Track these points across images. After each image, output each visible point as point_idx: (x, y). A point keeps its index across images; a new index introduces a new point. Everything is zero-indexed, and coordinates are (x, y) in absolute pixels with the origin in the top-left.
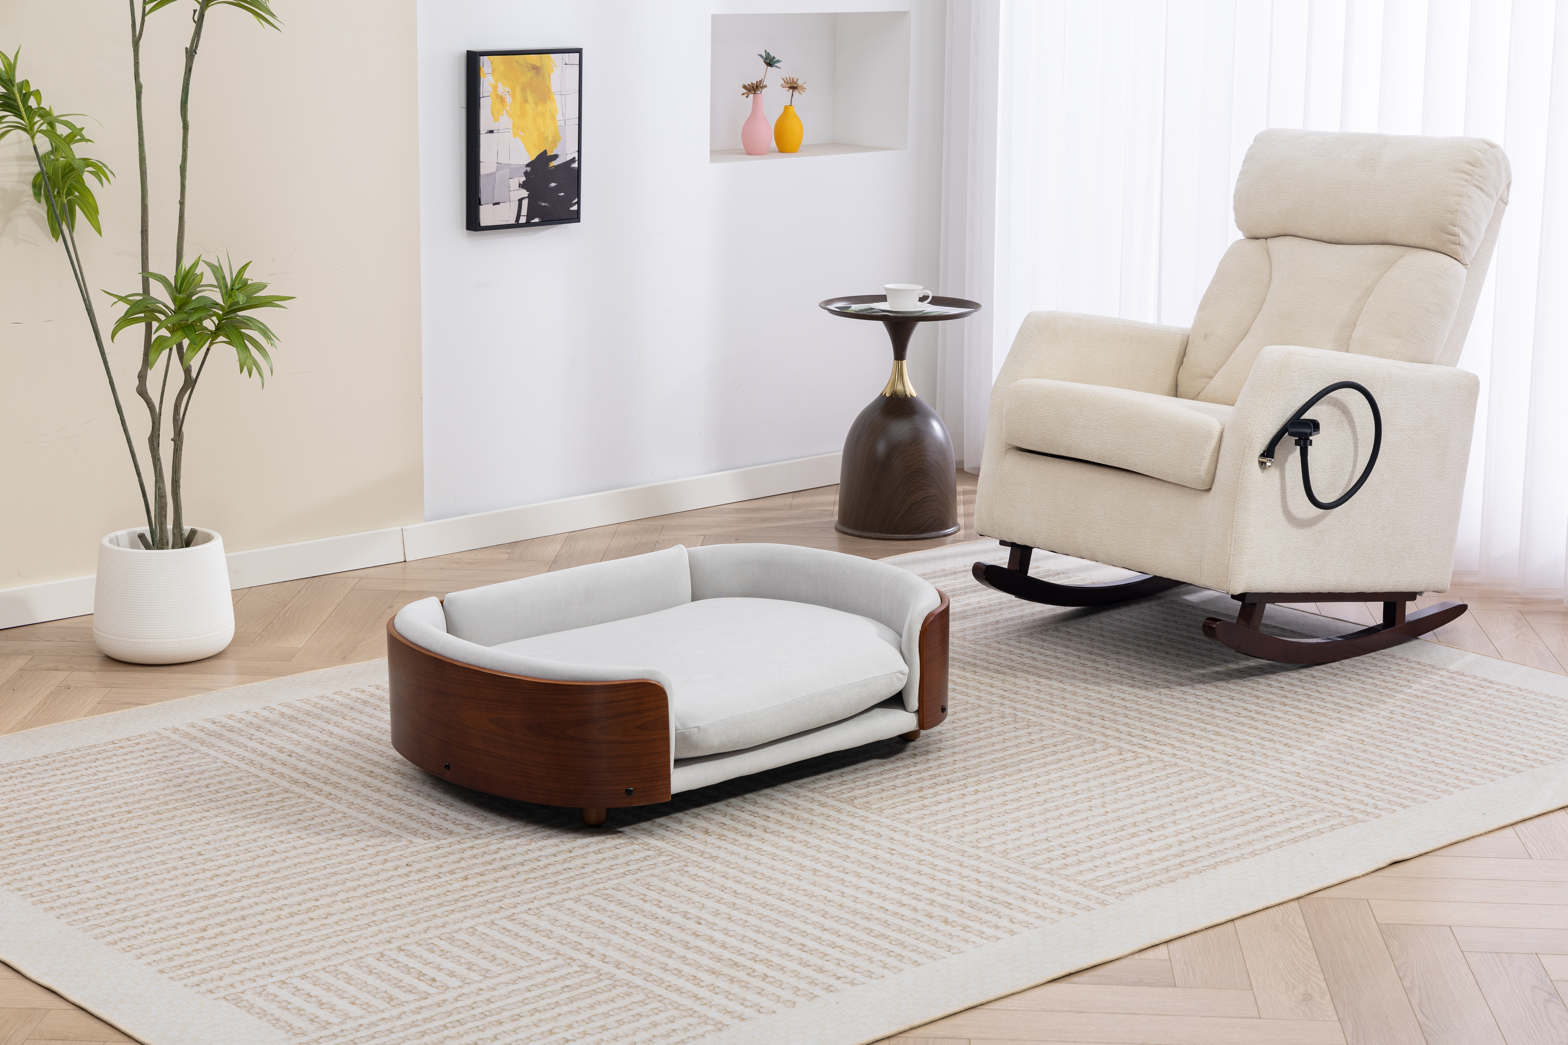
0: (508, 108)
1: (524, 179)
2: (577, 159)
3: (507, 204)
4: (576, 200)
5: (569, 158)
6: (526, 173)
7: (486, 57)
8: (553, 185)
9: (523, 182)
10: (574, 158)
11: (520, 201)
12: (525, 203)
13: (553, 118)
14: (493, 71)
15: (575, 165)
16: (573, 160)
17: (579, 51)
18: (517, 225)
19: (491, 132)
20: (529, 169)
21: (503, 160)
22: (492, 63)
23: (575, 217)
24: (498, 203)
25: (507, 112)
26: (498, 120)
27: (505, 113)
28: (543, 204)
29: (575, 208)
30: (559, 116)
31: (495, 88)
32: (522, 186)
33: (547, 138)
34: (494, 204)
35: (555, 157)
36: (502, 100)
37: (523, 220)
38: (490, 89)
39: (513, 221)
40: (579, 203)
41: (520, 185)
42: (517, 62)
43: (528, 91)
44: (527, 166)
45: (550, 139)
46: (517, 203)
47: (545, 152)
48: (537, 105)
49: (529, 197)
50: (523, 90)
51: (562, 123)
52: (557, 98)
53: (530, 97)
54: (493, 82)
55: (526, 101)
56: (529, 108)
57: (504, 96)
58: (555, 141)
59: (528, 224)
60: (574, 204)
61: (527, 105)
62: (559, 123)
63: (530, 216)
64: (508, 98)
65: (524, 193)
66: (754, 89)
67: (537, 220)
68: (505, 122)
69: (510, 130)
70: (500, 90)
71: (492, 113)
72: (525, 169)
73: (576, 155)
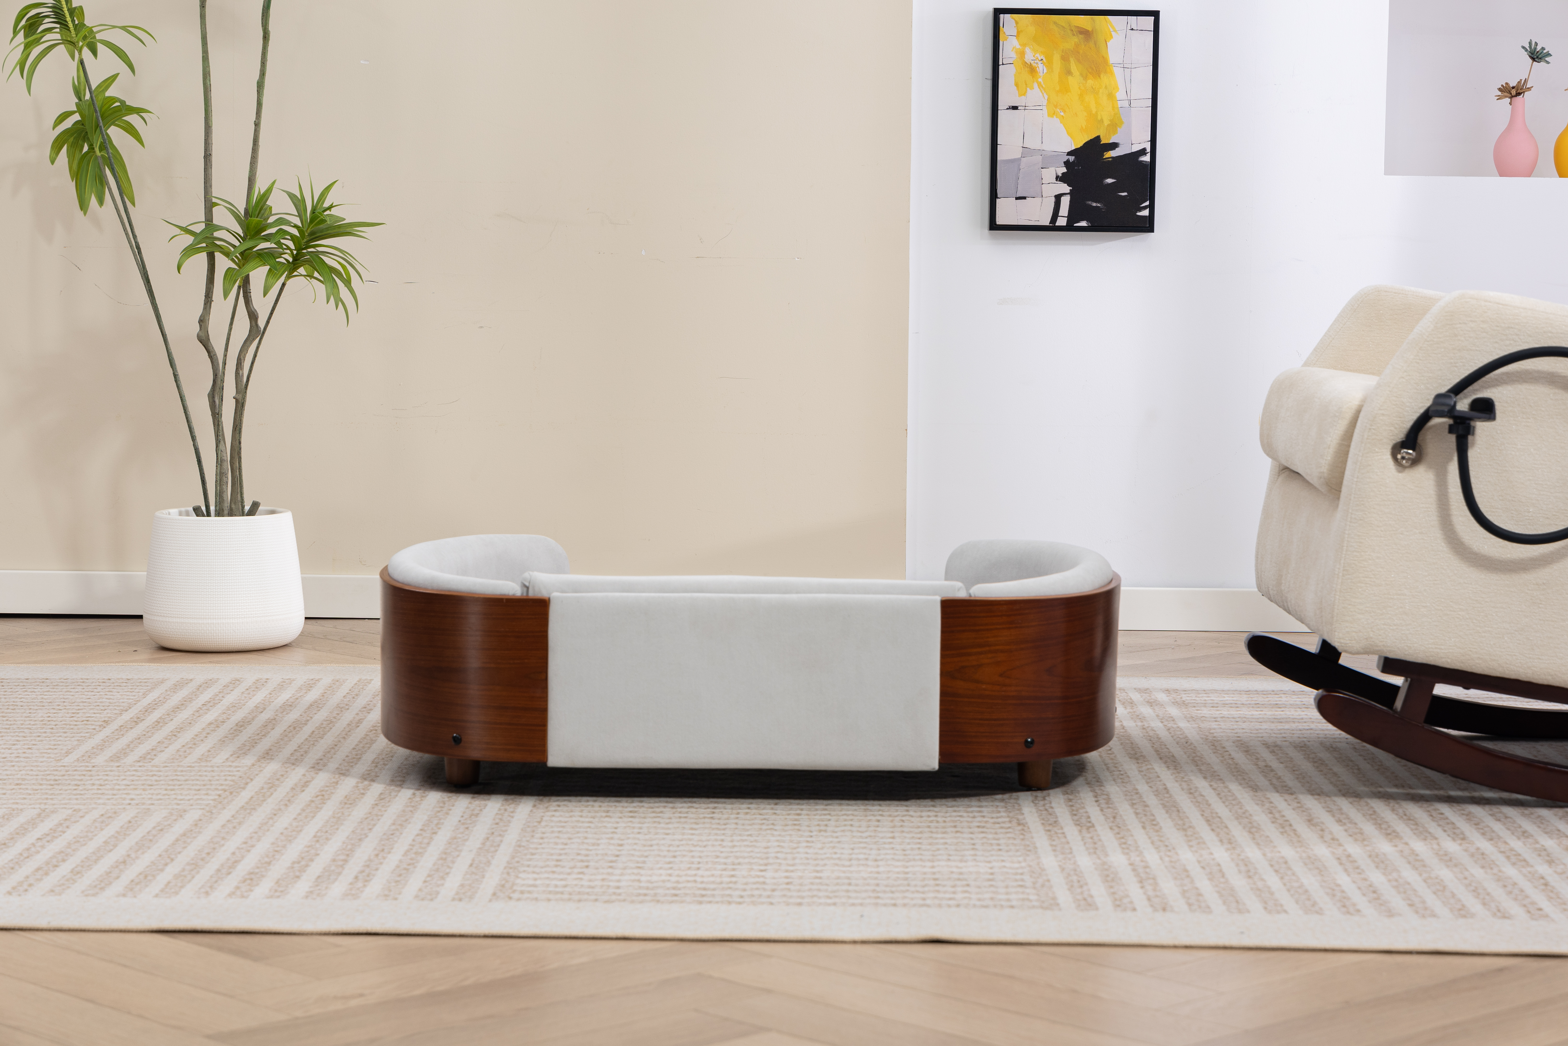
0: (1040, 80)
1: (1064, 170)
2: (1148, 150)
3: (1038, 200)
4: (1147, 203)
5: (1136, 148)
6: (1067, 163)
7: (1007, 16)
8: (1110, 181)
9: (1063, 174)
10: (1144, 149)
11: (1058, 198)
12: (1065, 202)
13: (1111, 96)
14: (1019, 32)
15: (1147, 158)
16: (1143, 152)
17: (1155, 14)
18: (1052, 227)
19: (1015, 108)
20: (1072, 158)
21: (1033, 143)
22: (1017, 23)
23: (1147, 226)
24: (1024, 198)
25: (1040, 85)
26: (1025, 94)
27: (1036, 85)
28: (1094, 204)
29: (1146, 213)
30: (1120, 94)
31: (1022, 54)
32: (1061, 179)
33: (1102, 121)
34: (1017, 198)
35: (1114, 146)
36: (1032, 70)
37: (1062, 222)
38: (1013, 55)
39: (1047, 222)
40: (1152, 207)
41: (1057, 178)
42: (1055, 23)
43: (1072, 60)
44: (1069, 154)
45: (1106, 122)
46: (1053, 199)
47: (1098, 138)
48: (1085, 78)
49: (1071, 193)
50: (1065, 58)
51: (1126, 104)
52: (1117, 71)
53: (1074, 67)
54: (1018, 47)
55: (1069, 73)
56: (1074, 81)
57: (1034, 65)
58: (1114, 126)
59: (1069, 227)
60: (1145, 208)
61: (1070, 78)
62: (1120, 104)
63: (1073, 217)
64: (1040, 67)
65: (1065, 188)
66: (1513, 92)
67: (1083, 224)
68: (1034, 96)
69: (1044, 108)
70: (1029, 57)
71: (1017, 85)
72: (1066, 158)
73: (1148, 147)
